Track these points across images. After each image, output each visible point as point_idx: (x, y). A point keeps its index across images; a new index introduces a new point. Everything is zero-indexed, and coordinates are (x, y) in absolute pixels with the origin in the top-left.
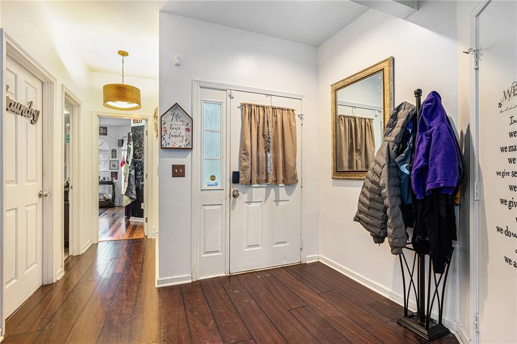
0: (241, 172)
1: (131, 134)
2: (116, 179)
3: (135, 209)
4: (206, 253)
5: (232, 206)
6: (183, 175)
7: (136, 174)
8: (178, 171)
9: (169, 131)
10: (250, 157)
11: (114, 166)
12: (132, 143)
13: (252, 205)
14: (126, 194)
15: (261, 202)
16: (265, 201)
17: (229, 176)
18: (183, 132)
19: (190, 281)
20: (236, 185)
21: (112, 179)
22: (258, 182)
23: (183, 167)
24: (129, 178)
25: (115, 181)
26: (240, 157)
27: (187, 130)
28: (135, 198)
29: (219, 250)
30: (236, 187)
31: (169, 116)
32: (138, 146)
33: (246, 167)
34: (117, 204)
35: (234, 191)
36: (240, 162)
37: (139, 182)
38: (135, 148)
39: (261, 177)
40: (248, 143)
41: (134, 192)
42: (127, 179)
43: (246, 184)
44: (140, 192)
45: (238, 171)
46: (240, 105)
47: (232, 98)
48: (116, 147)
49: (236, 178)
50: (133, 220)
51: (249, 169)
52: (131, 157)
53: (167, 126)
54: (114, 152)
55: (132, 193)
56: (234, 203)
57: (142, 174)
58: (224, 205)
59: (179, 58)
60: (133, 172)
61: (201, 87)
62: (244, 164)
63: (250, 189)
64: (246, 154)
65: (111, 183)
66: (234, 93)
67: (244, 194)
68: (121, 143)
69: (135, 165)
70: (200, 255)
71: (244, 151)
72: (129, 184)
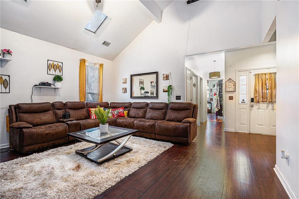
0: (254, 98)
1: (218, 83)
2: (212, 101)
3: (220, 113)
4: (241, 124)
5: (251, 110)
6: (232, 99)
7: (220, 99)
8: (231, 98)
9: (228, 86)
10: (258, 93)
11: (211, 96)
12: (218, 87)
13: (260, 110)
14: (216, 107)
15: (264, 109)
16: (267, 109)
17: (250, 100)
18: (232, 86)
19: (235, 131)
20: (253, 103)
21: (211, 101)
22: (262, 102)
23: (232, 97)
24: (217, 101)
25: (212, 102)
26: (254, 93)
27: (234, 85)
28: (220, 108)
29: (246, 124)
30: (252, 103)
31: (228, 82)
32: (221, 88)
33: (257, 96)
34: (212, 112)
35: (252, 105)
36: (254, 95)
37: (221, 102)
38: (219, 89)
39: (264, 100)
40: (257, 88)
41: (219, 106)
42: (216, 101)
43: (257, 102)
44: (221, 106)
45: (253, 98)
46: (254, 75)
47: (250, 73)
48: (212, 88)
49: (252, 100)
50: (219, 117)
51: (258, 97)
52: (218, 93)
53: (227, 85)
54: (211, 90)
55: (218, 106)
56: (252, 109)
57: (222, 99)
58: (248, 109)
59: (231, 64)
60: (219, 98)
61: (239, 71)
62: (256, 95)
63: (259, 104)
64: (257, 92)
65: (210, 103)
66: (251, 71)
67: (256, 106)
68: (214, 86)
69: (220, 96)
70: (238, 124)
71: (256, 91)
72: (217, 103)
